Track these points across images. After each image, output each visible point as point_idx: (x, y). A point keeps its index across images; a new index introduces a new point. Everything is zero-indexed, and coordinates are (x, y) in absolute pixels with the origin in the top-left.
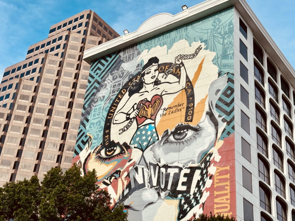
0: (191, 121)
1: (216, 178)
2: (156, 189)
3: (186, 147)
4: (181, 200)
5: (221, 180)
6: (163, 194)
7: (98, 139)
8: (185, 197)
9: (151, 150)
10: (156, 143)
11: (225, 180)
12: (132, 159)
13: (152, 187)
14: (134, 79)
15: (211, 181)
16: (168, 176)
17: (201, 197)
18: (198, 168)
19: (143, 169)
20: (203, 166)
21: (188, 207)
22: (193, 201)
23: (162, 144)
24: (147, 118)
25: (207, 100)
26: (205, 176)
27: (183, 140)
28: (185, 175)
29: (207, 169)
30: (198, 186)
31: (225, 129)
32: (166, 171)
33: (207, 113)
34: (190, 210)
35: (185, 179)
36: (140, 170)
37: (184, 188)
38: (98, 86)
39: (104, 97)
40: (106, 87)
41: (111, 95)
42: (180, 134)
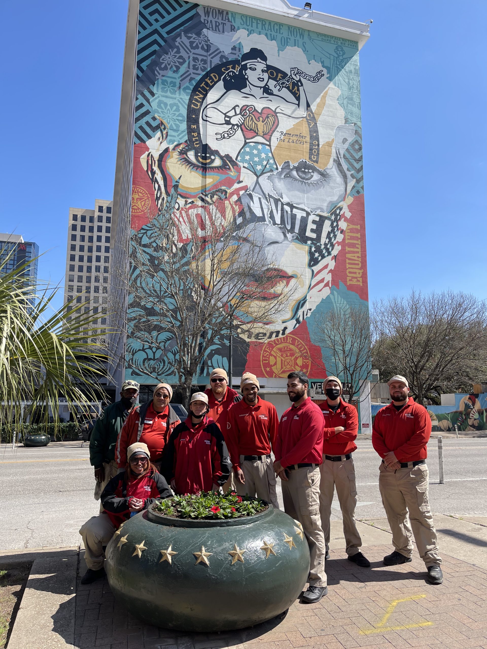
0: (317, 162)
1: (347, 234)
2: (280, 228)
3: (313, 191)
4: (311, 248)
5: (352, 238)
6: (289, 236)
7: (179, 132)
8: (315, 244)
9: (269, 178)
10: (275, 172)
11: (356, 238)
12: (242, 182)
13: (275, 224)
14: (230, 66)
15: (342, 236)
16: (294, 217)
17: (332, 250)
18: (329, 218)
19: (260, 198)
20: (333, 218)
21: (319, 256)
22: (324, 251)
23: (283, 176)
24: (257, 135)
25: (333, 145)
26: (336, 229)
27: (309, 182)
28: (314, 222)
29: (337, 223)
30: (328, 236)
31: (354, 187)
32: (291, 211)
33: (334, 161)
34: (321, 259)
35: (314, 227)
36: (256, 199)
37: (314, 236)
38: (162, 43)
39: (178, 68)
40: (178, 52)
41: (191, 71)
42: (304, 172)
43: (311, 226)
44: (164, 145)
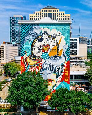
4: (57, 74)
6: (52, 72)
7: (29, 53)
12: (42, 62)
13: (49, 70)
14: (39, 37)
16: (53, 68)
17: (62, 74)
18: (61, 67)
22: (60, 74)
23: (51, 59)
24: (45, 51)
25: (63, 50)
28: (58, 68)
29: (63, 68)
31: (67, 59)
33: (63, 54)
34: (59, 76)
36: (45, 65)
37: (58, 71)
38: (25, 35)
39: (29, 39)
40: (29, 36)
41: (31, 39)
42: (56, 58)
43: (57, 69)
44: (26, 56)
